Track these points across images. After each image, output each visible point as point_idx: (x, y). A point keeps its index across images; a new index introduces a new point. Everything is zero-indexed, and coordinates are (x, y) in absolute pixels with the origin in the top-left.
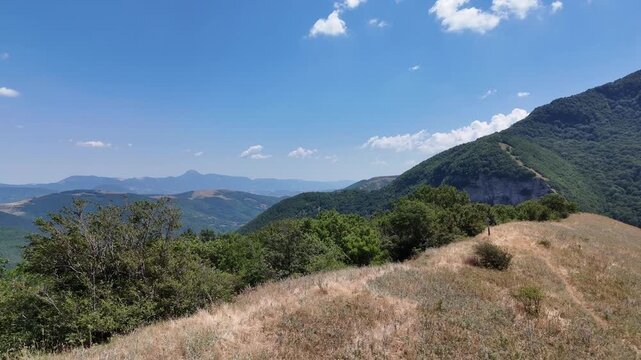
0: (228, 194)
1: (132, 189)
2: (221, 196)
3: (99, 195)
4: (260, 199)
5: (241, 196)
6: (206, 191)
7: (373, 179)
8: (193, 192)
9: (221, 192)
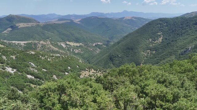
0: (136, 18)
1: (107, 16)
2: (133, 19)
3: (98, 18)
4: (146, 20)
5: (139, 19)
6: (128, 17)
7: (192, 12)
8: (124, 17)
9: (133, 17)
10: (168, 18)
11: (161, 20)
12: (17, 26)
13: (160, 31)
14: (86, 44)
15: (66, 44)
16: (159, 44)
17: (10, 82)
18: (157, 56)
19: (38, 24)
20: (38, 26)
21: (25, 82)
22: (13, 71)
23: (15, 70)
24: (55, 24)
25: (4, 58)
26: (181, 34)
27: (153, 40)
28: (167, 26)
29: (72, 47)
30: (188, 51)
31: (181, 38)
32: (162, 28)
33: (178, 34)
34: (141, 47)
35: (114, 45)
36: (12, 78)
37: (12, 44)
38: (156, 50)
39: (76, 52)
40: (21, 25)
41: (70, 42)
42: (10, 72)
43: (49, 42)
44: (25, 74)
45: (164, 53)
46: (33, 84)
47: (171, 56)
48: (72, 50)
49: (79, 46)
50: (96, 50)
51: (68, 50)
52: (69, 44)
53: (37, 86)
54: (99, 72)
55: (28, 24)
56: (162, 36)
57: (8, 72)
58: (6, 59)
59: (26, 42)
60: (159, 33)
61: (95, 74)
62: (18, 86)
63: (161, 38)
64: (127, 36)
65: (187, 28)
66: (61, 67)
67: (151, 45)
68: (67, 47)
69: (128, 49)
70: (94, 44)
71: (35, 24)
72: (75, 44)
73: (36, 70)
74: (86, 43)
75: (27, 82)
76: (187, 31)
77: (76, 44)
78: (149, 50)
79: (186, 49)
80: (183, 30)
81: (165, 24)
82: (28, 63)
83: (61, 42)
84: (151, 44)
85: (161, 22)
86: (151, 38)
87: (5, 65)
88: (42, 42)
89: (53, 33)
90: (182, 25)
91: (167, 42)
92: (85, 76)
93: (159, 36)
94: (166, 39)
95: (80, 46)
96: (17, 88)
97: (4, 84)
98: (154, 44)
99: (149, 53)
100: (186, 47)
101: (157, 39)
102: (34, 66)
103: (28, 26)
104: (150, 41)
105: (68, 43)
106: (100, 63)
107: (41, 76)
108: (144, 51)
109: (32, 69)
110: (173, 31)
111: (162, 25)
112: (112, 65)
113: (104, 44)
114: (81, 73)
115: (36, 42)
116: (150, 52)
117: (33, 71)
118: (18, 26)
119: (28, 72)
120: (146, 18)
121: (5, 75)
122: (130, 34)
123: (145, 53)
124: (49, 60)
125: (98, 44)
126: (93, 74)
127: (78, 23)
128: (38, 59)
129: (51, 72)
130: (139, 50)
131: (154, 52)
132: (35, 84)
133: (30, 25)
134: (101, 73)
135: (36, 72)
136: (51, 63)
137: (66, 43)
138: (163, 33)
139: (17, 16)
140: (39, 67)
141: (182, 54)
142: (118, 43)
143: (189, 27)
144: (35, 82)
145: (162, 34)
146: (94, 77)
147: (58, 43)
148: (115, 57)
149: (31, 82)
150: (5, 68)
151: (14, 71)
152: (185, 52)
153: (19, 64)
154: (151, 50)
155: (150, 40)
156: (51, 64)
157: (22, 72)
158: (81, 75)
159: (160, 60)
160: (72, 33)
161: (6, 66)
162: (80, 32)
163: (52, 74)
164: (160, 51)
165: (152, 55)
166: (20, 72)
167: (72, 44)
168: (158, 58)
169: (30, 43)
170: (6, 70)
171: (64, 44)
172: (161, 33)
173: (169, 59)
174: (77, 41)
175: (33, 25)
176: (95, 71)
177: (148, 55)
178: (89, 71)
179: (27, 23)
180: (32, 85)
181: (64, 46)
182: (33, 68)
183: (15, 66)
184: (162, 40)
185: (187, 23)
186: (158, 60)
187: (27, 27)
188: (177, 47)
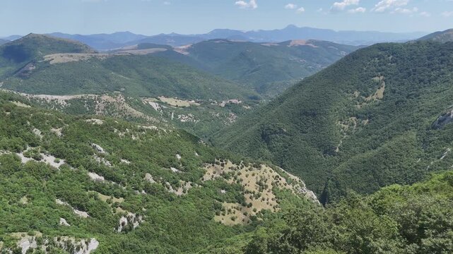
0: (316, 43)
1: (251, 38)
2: (311, 45)
3: (230, 43)
4: (340, 47)
5: (326, 45)
6: (300, 40)
8: (291, 41)
9: (311, 41)
10: (396, 44)
11: (380, 47)
12: (46, 60)
13: (379, 73)
14: (205, 103)
15: (160, 103)
16: (377, 103)
17: (54, 190)
18: (373, 131)
19: (94, 55)
20: (94, 59)
21: (85, 188)
22: (58, 162)
23: (62, 162)
24: (132, 55)
25: (36, 133)
26: (429, 81)
27: (364, 95)
28: (396, 62)
29: (174, 109)
30: (446, 121)
31: (429, 90)
32: (384, 67)
33: (421, 81)
34: (335, 111)
35: (271, 105)
36: (56, 178)
37: (38, 101)
38: (370, 118)
39: (182, 121)
40: (57, 58)
41: (167, 97)
42: (52, 167)
43: (121, 98)
44: (84, 170)
45: (390, 125)
46: (103, 194)
47: (407, 130)
48: (173, 117)
49: (190, 107)
50: (228, 116)
51: (166, 116)
52: (166, 103)
53: (112, 198)
54: (243, 166)
55: (72, 56)
56: (384, 84)
57: (48, 166)
58: (42, 137)
59: (69, 97)
60: (376, 79)
61: (236, 173)
62: (72, 199)
63: (382, 90)
64: (300, 85)
65: (441, 66)
66: (161, 156)
67: (359, 106)
68: (162, 109)
69: (306, 113)
70: (223, 102)
71: (86, 56)
72: (178, 101)
73: (108, 162)
74: (205, 101)
75: (91, 189)
76: (443, 74)
77: (182, 103)
78: (353, 116)
79: (443, 115)
80: (432, 70)
81: (390, 58)
82: (90, 145)
83: (148, 97)
84: (358, 103)
85: (380, 53)
86: (358, 89)
87: (39, 149)
88: (105, 97)
89: (129, 76)
90: (429, 59)
91: (397, 100)
92: (215, 176)
93: (377, 84)
94: (394, 92)
95: (192, 108)
96: (70, 202)
97: (42, 192)
98: (364, 104)
99: (353, 125)
100: (443, 109)
101: (373, 93)
102: (103, 152)
103: (71, 59)
104: (357, 96)
105: (163, 99)
106: (239, 147)
107: (120, 175)
108: (341, 120)
109: (99, 160)
110: (409, 74)
111: (382, 60)
112: (267, 151)
113: (245, 103)
114: (206, 168)
115: (93, 96)
116: (355, 123)
117: (101, 163)
118: (49, 61)
119: (90, 165)
120: (340, 43)
121: (42, 173)
122: (308, 81)
123: (344, 124)
124: (134, 138)
125: (232, 103)
126: (230, 171)
127: (186, 53)
128: (111, 136)
129: (140, 167)
130: (331, 117)
131: (366, 122)
132: (108, 194)
133: (76, 57)
134: (247, 168)
135: (107, 166)
136: (139, 145)
137: (159, 99)
138: (385, 78)
139: (45, 37)
140: (113, 154)
141: (434, 128)
142: (281, 100)
143: (448, 65)
144: (107, 189)
145: (383, 80)
146: (233, 178)
147: (142, 99)
148: (275, 133)
149: (99, 188)
150: (41, 157)
151: (59, 164)
152: (440, 121)
153: (71, 146)
154: (358, 117)
155: (357, 94)
156: (139, 149)
157: (78, 166)
158: (205, 173)
159: (382, 141)
160: (173, 77)
161: (42, 152)
162: (191, 75)
163: (142, 170)
164: (381, 119)
165: (361, 129)
166: (73, 166)
167: (172, 102)
168: (375, 136)
169: (79, 100)
170: (43, 160)
171: (154, 102)
172: (382, 77)
173: (402, 138)
174: (183, 95)
175: (83, 57)
176: (235, 166)
177: (351, 129)
178: (223, 165)
179: (70, 54)
180: (100, 196)
181: (155, 106)
182: (101, 156)
183: (62, 153)
184: (384, 93)
185: (443, 55)
186: (376, 140)
187: (69, 63)
188: (421, 110)
